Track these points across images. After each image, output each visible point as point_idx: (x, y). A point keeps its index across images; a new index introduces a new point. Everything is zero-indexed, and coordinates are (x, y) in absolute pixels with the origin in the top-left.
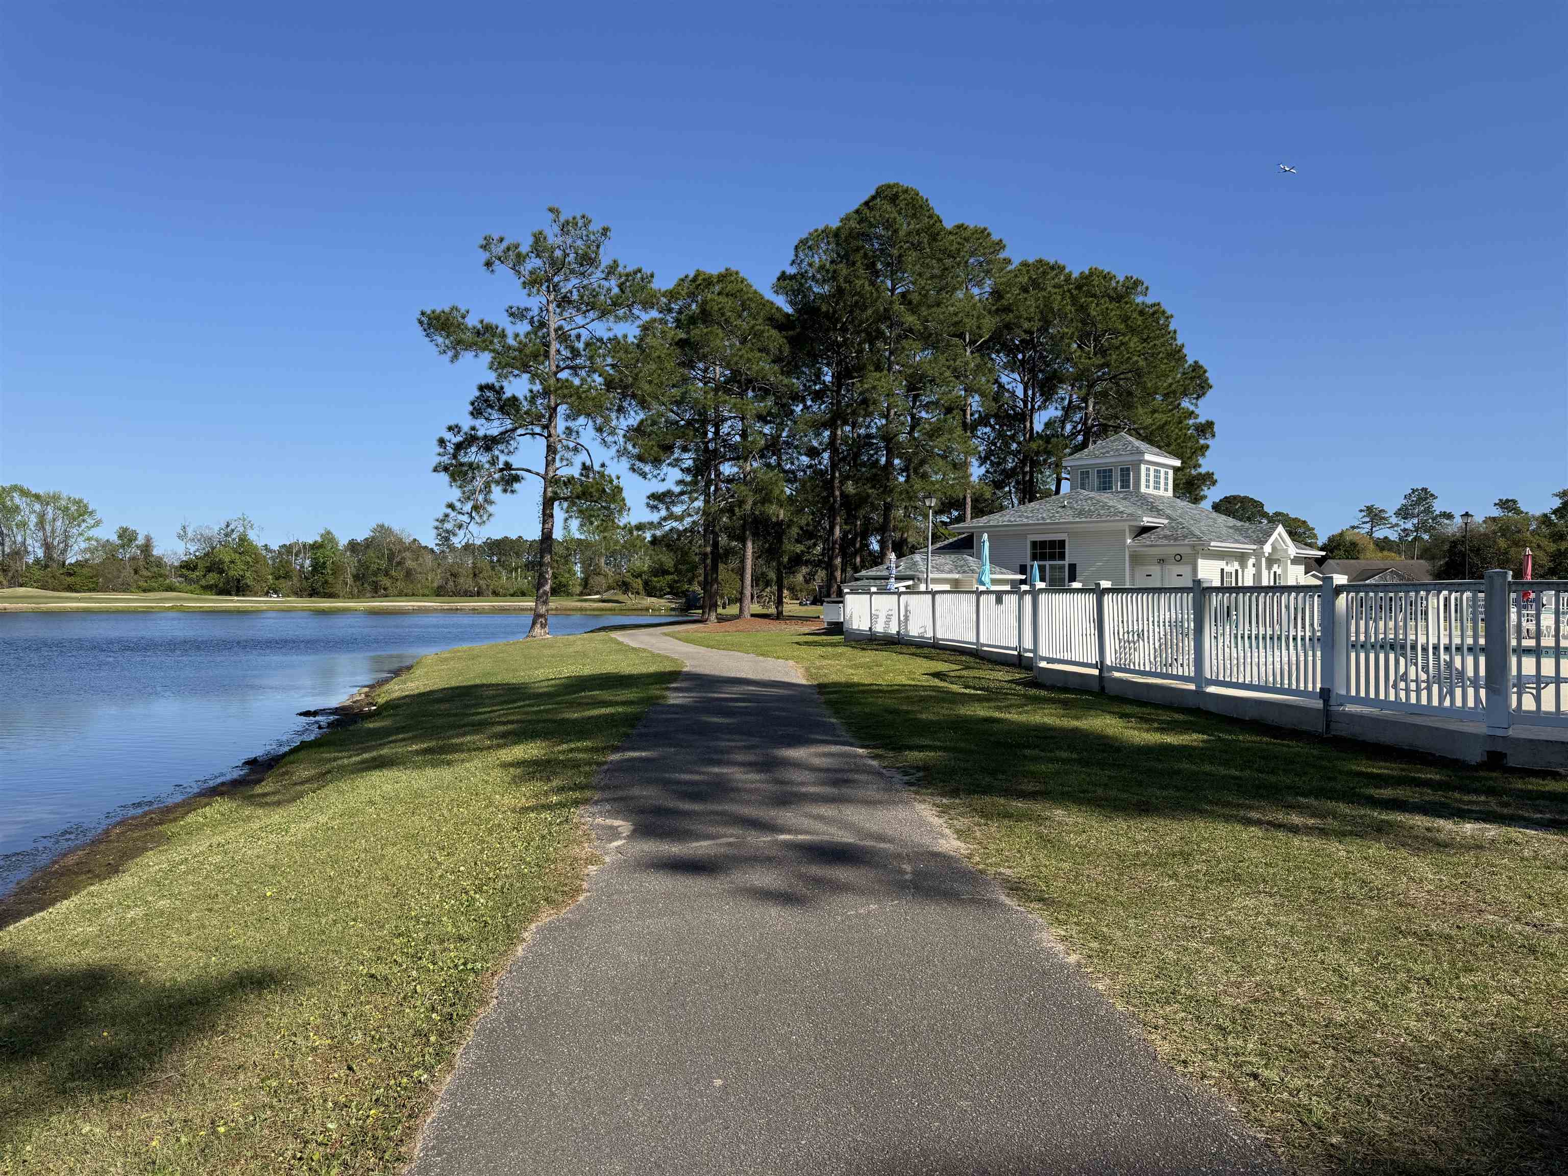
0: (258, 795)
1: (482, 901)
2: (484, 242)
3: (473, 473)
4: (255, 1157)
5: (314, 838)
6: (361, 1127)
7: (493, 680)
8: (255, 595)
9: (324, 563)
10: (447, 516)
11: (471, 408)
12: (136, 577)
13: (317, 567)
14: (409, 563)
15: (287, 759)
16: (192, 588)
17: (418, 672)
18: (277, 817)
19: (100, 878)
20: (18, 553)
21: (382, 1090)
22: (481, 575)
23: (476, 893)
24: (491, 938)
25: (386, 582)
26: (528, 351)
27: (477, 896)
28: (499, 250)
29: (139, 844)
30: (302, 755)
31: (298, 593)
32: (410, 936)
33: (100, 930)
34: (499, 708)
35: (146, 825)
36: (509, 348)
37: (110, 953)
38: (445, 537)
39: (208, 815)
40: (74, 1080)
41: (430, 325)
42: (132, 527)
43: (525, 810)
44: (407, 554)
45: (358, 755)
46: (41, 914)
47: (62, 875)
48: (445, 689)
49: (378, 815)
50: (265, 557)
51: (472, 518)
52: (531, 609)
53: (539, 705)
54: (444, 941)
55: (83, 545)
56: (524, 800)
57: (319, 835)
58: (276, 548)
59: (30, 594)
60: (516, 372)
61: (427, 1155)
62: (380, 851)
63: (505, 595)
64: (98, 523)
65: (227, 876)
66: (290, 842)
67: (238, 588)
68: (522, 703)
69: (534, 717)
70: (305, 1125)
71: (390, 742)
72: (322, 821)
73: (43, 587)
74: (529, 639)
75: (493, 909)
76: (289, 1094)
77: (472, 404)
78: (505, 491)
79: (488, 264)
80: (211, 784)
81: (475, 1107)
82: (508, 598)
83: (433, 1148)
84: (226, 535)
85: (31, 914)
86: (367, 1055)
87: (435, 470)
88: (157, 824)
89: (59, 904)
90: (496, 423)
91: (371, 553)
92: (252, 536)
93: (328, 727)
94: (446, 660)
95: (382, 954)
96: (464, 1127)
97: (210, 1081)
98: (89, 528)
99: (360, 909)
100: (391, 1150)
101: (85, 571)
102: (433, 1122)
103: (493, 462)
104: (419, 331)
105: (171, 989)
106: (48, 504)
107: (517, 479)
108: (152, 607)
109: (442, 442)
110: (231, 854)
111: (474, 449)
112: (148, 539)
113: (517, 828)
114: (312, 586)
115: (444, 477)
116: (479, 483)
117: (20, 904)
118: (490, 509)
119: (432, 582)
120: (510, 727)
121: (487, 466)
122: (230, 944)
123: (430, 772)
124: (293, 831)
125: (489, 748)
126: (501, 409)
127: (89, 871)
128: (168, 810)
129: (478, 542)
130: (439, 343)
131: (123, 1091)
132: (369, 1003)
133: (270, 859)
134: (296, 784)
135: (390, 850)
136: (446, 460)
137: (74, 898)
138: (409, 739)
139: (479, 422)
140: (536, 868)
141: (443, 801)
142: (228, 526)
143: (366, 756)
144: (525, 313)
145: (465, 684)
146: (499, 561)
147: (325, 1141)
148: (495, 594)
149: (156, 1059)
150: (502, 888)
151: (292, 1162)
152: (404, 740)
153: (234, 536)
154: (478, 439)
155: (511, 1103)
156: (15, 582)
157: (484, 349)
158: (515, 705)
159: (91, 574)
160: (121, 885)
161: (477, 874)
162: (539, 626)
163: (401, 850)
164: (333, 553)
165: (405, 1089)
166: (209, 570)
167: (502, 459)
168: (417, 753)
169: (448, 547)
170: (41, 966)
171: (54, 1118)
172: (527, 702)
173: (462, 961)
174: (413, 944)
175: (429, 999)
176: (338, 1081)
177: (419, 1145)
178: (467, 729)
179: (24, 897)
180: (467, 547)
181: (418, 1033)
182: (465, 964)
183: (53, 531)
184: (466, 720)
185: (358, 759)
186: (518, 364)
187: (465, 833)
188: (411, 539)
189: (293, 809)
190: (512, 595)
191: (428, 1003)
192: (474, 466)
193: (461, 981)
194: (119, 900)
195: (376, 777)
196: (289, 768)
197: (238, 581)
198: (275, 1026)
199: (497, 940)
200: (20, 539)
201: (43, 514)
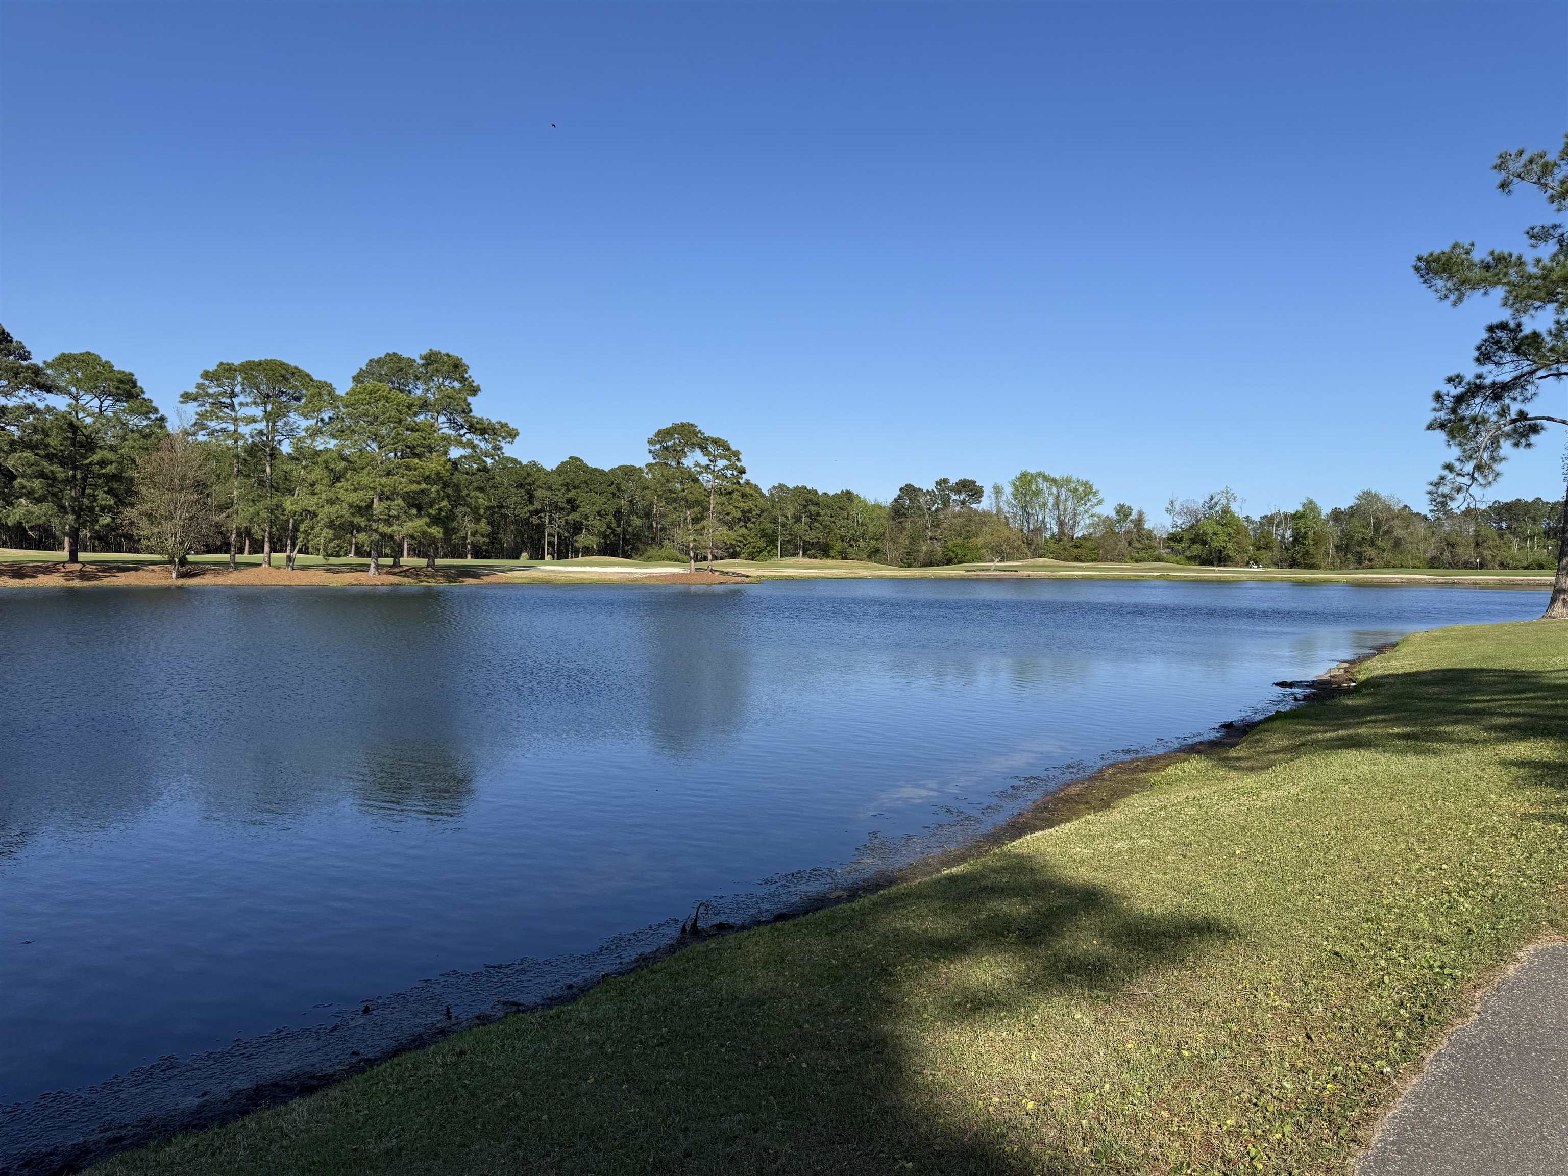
0: (1233, 758)
1: (1467, 906)
2: (1499, 161)
3: (1477, 428)
4: (1214, 1088)
5: (1284, 807)
6: (1317, 1096)
7: (1497, 666)
8: (1236, 565)
9: (1306, 533)
10: (1442, 478)
11: (1476, 354)
12: (1129, 549)
13: (1298, 538)
14: (1398, 532)
15: (1262, 727)
16: (1178, 558)
17: (1404, 650)
18: (1250, 781)
19: (1096, 810)
20: (1039, 529)
21: (1341, 1068)
22: (1485, 544)
23: (1459, 896)
24: (1476, 948)
25: (1371, 552)
26: (1554, 277)
27: (1462, 900)
28: (1516, 166)
29: (1127, 786)
30: (1277, 724)
31: (1278, 564)
32: (1381, 925)
33: (1094, 854)
34: (1501, 697)
35: (1133, 771)
36: (1530, 277)
37: (1100, 875)
38: (1442, 502)
39: (1186, 770)
40: (1070, 973)
41: (1428, 269)
42: (1128, 504)
43: (1526, 817)
44: (1397, 522)
45: (1334, 731)
46: (1050, 830)
47: (1067, 801)
48: (1434, 671)
49: (1352, 795)
50: (1246, 528)
51: (1473, 479)
52: (1551, 585)
53: (1555, 699)
54: (1418, 938)
55: (1088, 521)
56: (1527, 805)
57: (1289, 805)
58: (1257, 519)
59: (1048, 564)
60: (1538, 304)
61: (1386, 1149)
62: (1352, 831)
63: (1516, 568)
64: (1100, 502)
65: (1201, 828)
66: (1261, 807)
67: (1221, 559)
68: (1532, 695)
69: (1548, 712)
70: (1261, 1075)
71: (1369, 722)
72: (1292, 792)
73: (1057, 558)
74: (1545, 620)
75: (1480, 917)
76: (1248, 1041)
77: (1479, 348)
78: (1516, 445)
79: (1503, 186)
80: (1190, 741)
81: (1445, 1119)
82: (1521, 571)
83: (1393, 1143)
84: (1211, 508)
85: (1042, 829)
86: (1327, 1030)
87: (1430, 427)
88: (1142, 771)
89: (1063, 825)
90: (1509, 367)
91: (1355, 521)
92: (1234, 508)
93: (1304, 700)
94: (1437, 639)
95: (1350, 936)
96: (1429, 1134)
97: (1178, 1008)
98: (1093, 506)
99: (1328, 885)
100: (1347, 1129)
101: (1089, 544)
102: (1395, 1118)
103: (1503, 413)
104: (1416, 278)
105: (1148, 919)
106: (1062, 486)
107: (1535, 429)
108: (1143, 576)
109: (1438, 397)
110: (1205, 809)
111: (1478, 400)
112: (1141, 514)
113: (1516, 835)
114: (1292, 557)
115: (1440, 436)
116: (1484, 438)
117: (1035, 819)
118: (1497, 467)
119: (1425, 552)
120: (1513, 720)
121: (1494, 418)
122: (1201, 890)
123: (1412, 759)
124: (1263, 796)
125: (1485, 741)
126: (1517, 350)
127: (1087, 803)
128: (1152, 760)
129: (1483, 507)
130: (1439, 288)
131: (1107, 994)
132: (1332, 979)
133: (1240, 820)
134: (1269, 752)
135: (1362, 833)
136: (1443, 415)
137: (1075, 823)
138: (1391, 720)
139: (1484, 369)
140: (1538, 884)
141: (1426, 791)
142: (1211, 499)
143: (1342, 733)
144: (1551, 231)
145: (1459, 666)
146: (1509, 528)
147: (1280, 1097)
148: (1503, 566)
149: (1134, 975)
150: (1493, 897)
151: (1248, 1104)
152: (1384, 721)
153: (1217, 509)
154: (1484, 388)
155: (1489, 1130)
156: (1037, 554)
157: (1495, 284)
158: (1523, 696)
159: (1093, 547)
160: (1111, 818)
161: (1462, 876)
162: (1560, 604)
163: (1375, 835)
164: (1315, 523)
165: (1366, 1074)
166: (1193, 541)
167: (1515, 408)
168: (1400, 736)
169: (1445, 513)
170: (1049, 873)
171: (1055, 999)
172: (1539, 694)
173: (1439, 963)
174: (1383, 932)
175: (1398, 994)
176: (1296, 1045)
177: (1377, 1135)
178: (1459, 717)
179: (1039, 814)
180: (1468, 512)
181: (1383, 1024)
182: (1442, 967)
183: (1065, 510)
184: (1459, 707)
185: (1333, 735)
186: (1543, 294)
187: (1450, 829)
188: (1401, 505)
189: (1266, 776)
190: (1525, 568)
191: (1396, 998)
192: (1479, 419)
193: (1437, 984)
194: (1109, 831)
195: (1351, 756)
196: (1264, 736)
197: (1221, 552)
198: (1238, 976)
199: (1483, 953)
200: (1040, 517)
201: (1058, 496)
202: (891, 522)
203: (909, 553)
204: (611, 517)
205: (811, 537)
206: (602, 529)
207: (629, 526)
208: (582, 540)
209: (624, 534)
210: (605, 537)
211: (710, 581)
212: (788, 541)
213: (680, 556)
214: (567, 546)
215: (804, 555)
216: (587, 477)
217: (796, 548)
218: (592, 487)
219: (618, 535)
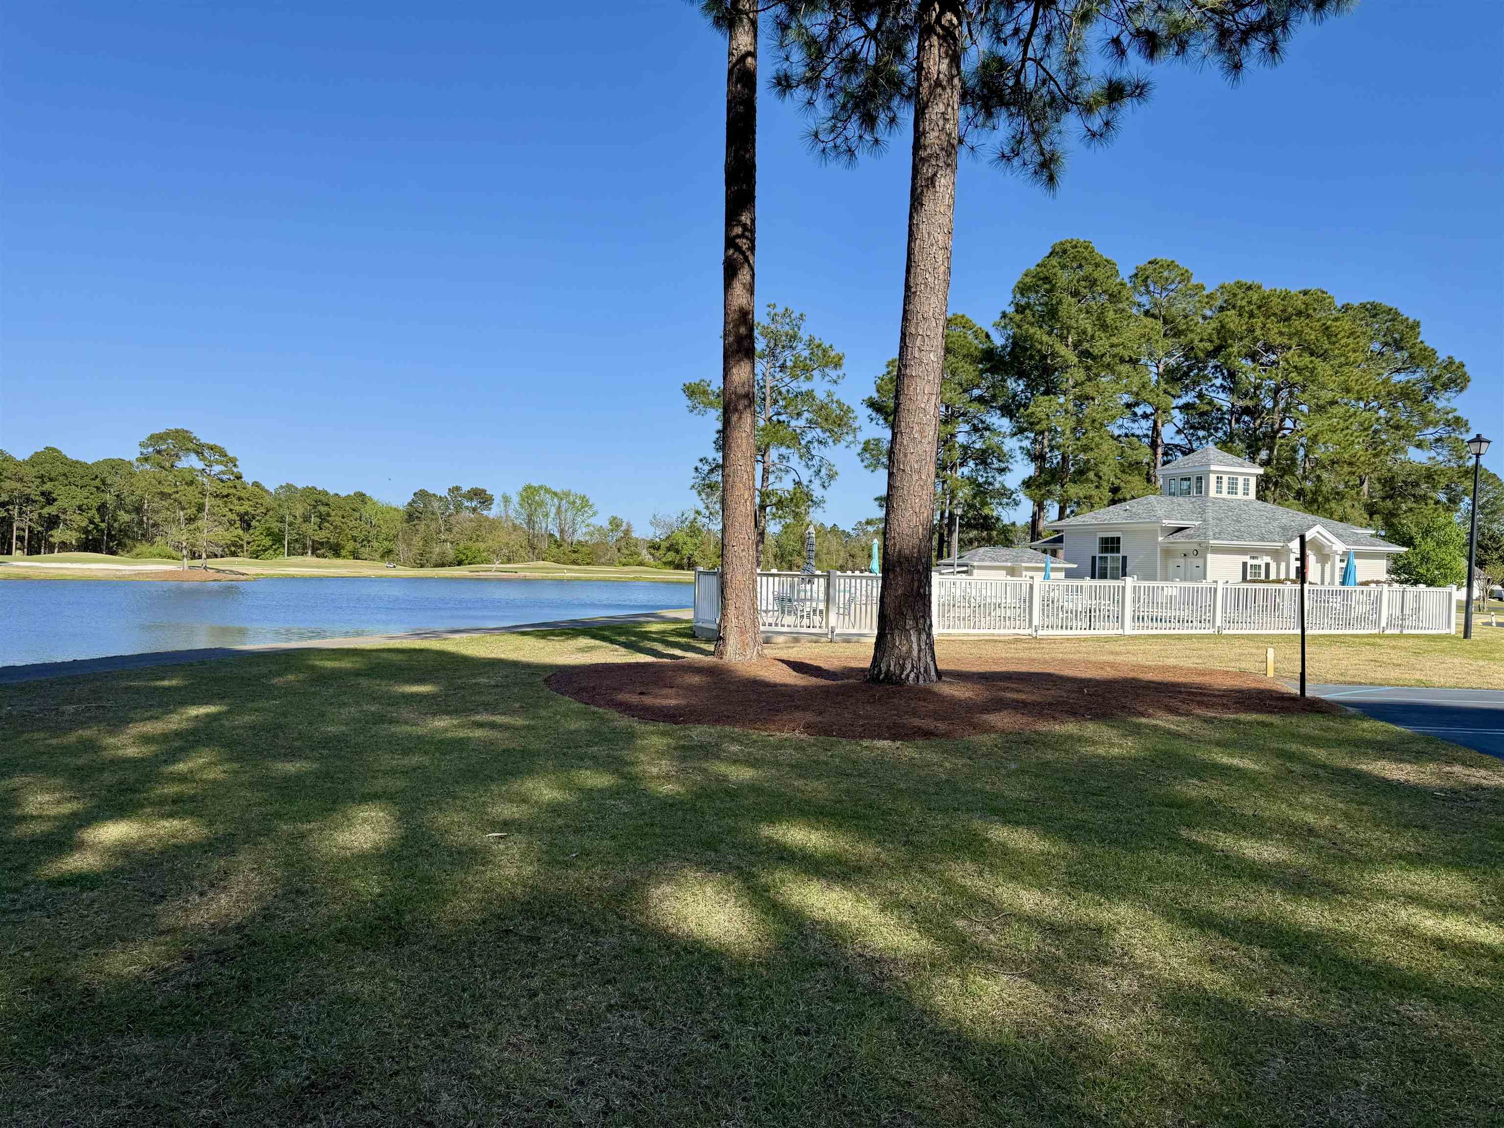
12: (618, 554)
16: (657, 563)
20: (543, 536)
42: (619, 516)
55: (584, 530)
59: (549, 566)
64: (595, 514)
73: (557, 562)
84: (682, 522)
98: (589, 517)
101: (586, 549)
106: (562, 499)
112: (629, 525)
142: (683, 515)
153: (687, 523)
156: (539, 558)
159: (589, 552)
166: (669, 549)
183: (565, 519)
197: (689, 559)
200: (544, 525)
201: (559, 507)
202: (405, 525)
203: (421, 555)
204: (94, 511)
205: (321, 536)
206: (84, 524)
207: (115, 521)
208: (58, 535)
209: (109, 529)
210: (86, 532)
211: (204, 579)
212: (296, 541)
213: (174, 553)
214: (40, 540)
215: (312, 553)
216: (66, 469)
217: (305, 547)
218: (72, 480)
219: (102, 531)
